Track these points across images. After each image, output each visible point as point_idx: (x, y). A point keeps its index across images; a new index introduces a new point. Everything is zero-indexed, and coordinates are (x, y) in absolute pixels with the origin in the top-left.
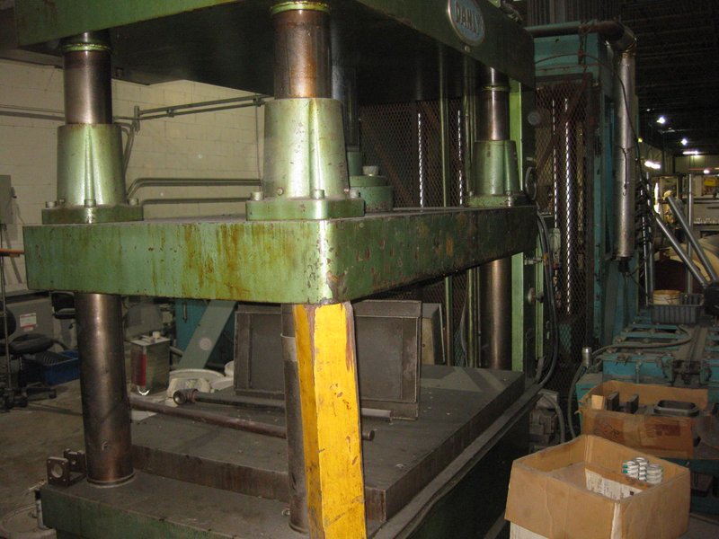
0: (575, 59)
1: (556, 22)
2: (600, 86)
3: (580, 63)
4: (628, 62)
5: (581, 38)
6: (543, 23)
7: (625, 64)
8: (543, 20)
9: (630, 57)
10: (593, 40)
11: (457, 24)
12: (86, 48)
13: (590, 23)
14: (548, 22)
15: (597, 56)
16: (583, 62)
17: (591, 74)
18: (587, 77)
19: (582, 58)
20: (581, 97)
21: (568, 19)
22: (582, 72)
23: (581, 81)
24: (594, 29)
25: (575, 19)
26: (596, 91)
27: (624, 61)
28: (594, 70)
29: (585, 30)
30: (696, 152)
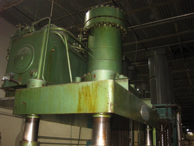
0: (165, 114)
1: (159, 104)
2: (172, 122)
3: (166, 116)
4: (179, 115)
5: (166, 109)
6: (155, 104)
7: (178, 116)
8: (155, 103)
9: (179, 114)
10: (170, 109)
11: (143, 116)
12: (33, 117)
13: (169, 105)
14: (157, 104)
15: (171, 114)
16: (167, 115)
17: (170, 119)
18: (169, 120)
19: (167, 114)
20: (167, 125)
21: (162, 103)
22: (167, 118)
23: (167, 121)
24: (170, 107)
25: (164, 104)
26: (171, 124)
27: (178, 115)
28: (170, 118)
29: (168, 107)
30: (191, 133)
